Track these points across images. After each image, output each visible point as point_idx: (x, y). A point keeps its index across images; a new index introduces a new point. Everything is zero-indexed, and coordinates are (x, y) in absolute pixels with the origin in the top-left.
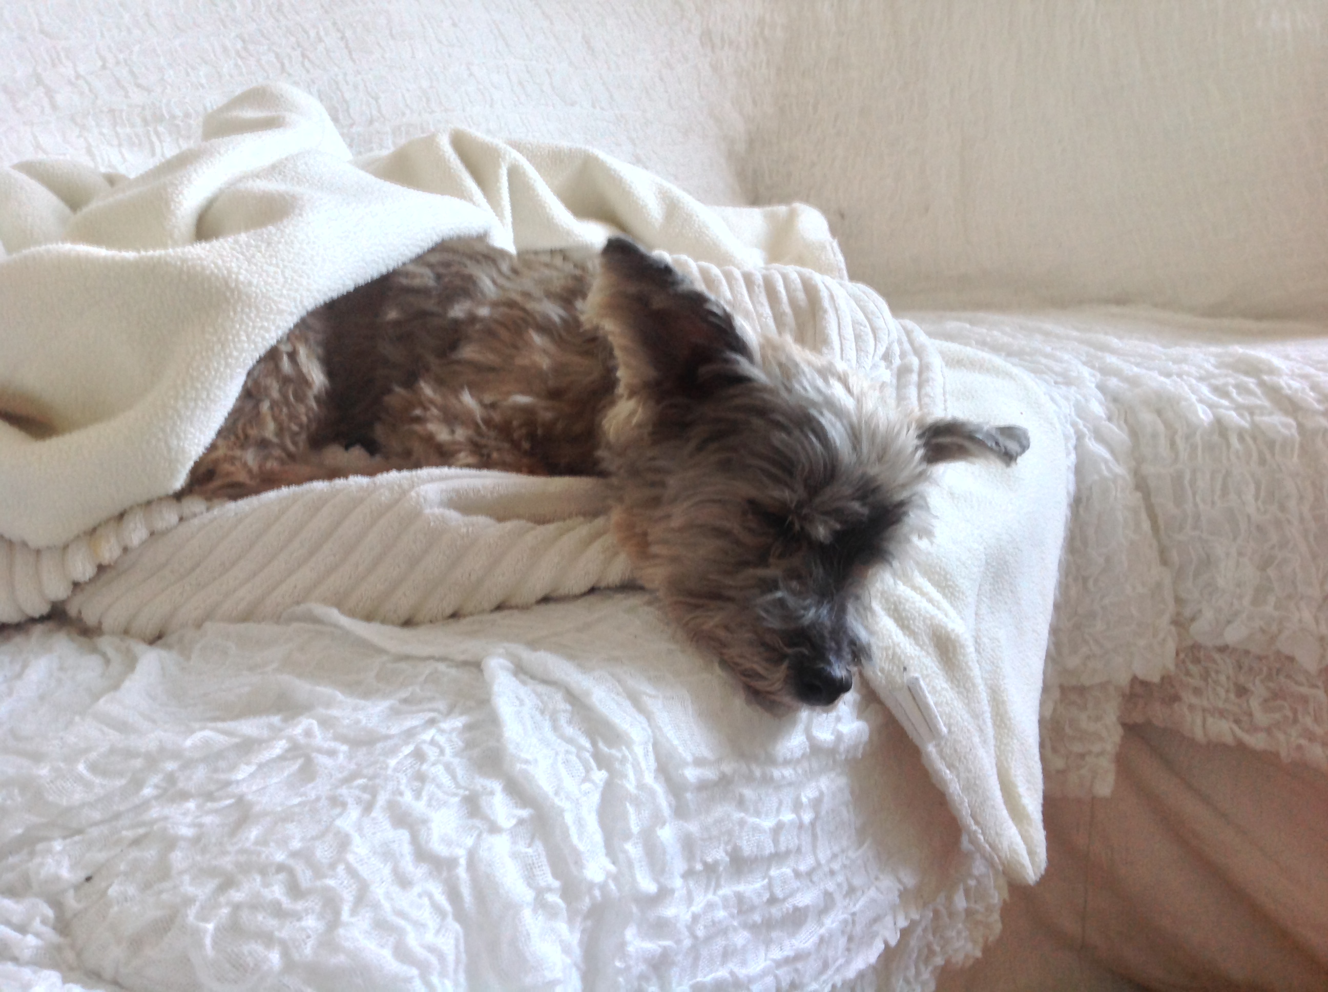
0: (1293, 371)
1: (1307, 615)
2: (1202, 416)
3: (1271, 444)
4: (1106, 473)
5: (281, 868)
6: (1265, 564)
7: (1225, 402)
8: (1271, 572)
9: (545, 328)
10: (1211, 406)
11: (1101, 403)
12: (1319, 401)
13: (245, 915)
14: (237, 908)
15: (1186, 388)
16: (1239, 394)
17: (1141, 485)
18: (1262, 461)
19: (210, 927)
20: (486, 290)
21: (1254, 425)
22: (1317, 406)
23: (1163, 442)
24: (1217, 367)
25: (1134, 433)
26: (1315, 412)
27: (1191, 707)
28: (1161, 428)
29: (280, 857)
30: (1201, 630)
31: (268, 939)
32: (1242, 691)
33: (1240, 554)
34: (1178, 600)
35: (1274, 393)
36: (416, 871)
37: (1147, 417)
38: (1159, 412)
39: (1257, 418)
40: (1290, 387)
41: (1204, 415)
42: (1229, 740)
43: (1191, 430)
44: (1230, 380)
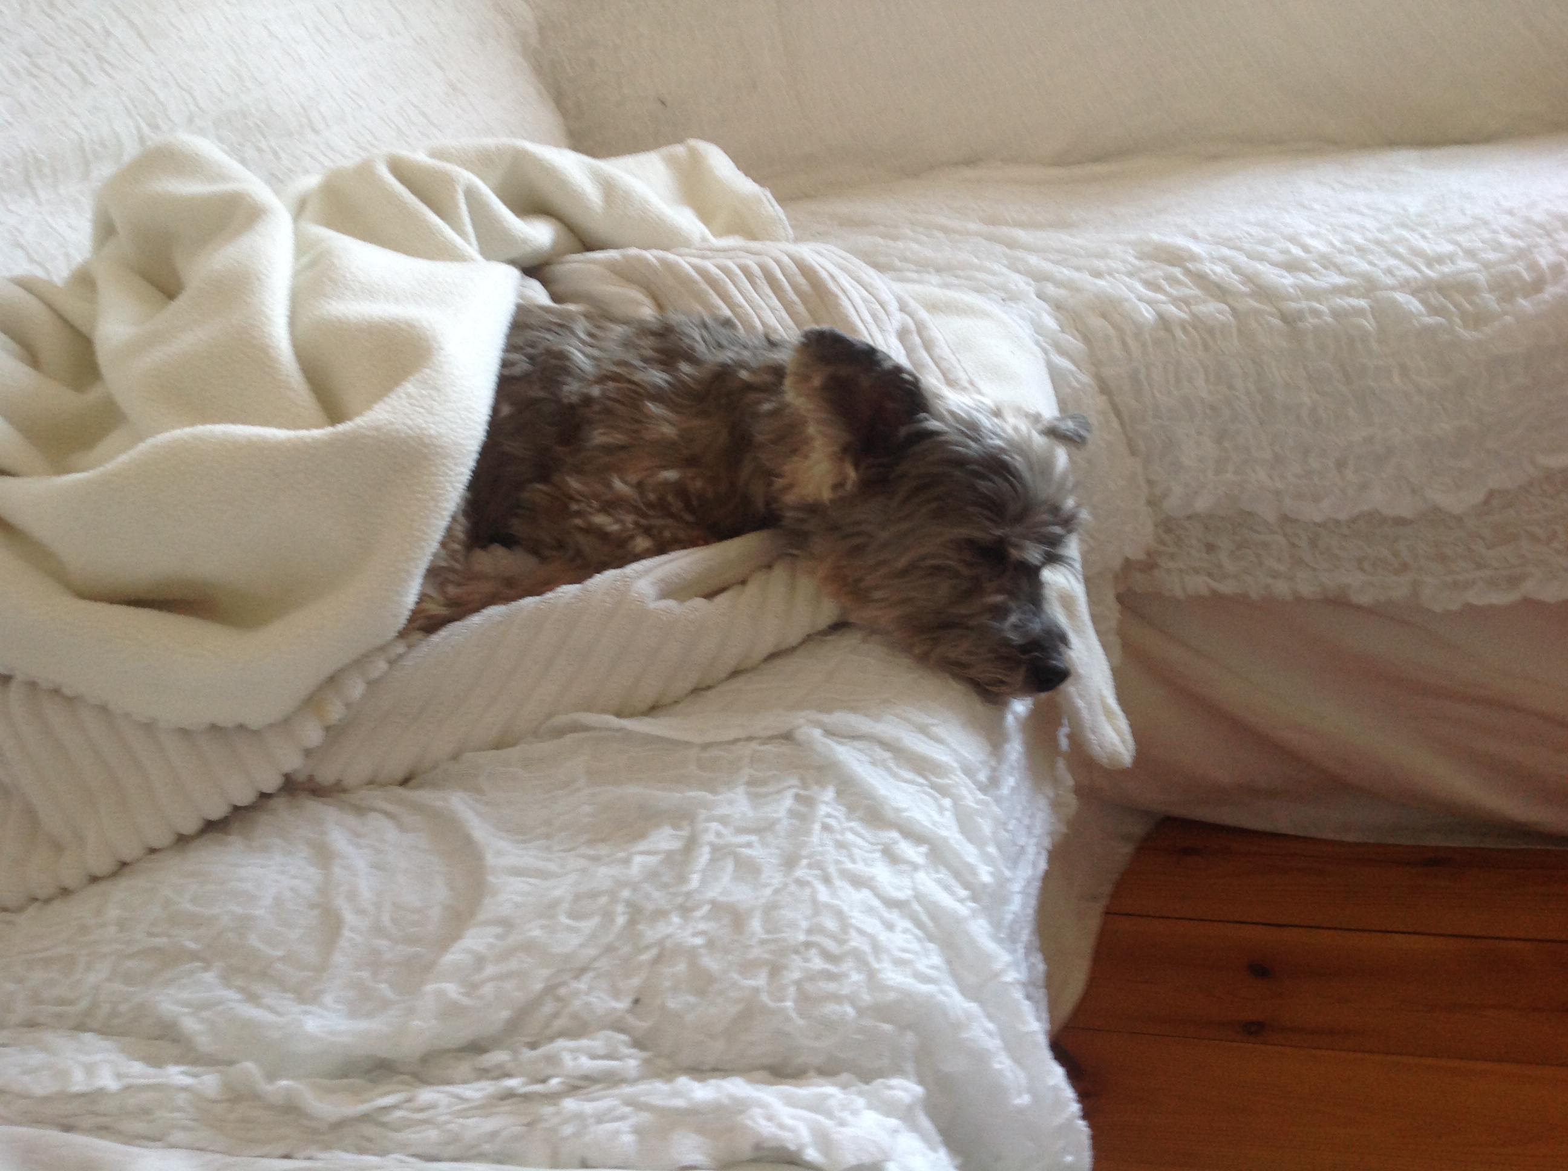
0: (1210, 254)
1: (1262, 475)
2: (1146, 314)
3: (1211, 331)
4: (1075, 384)
5: (808, 945)
6: (1220, 437)
7: (1161, 297)
8: (1227, 444)
9: (658, 396)
10: (1150, 302)
11: (1050, 314)
12: (1243, 284)
13: (809, 987)
14: (798, 983)
15: (1124, 288)
16: (1170, 286)
17: (1104, 387)
18: (1206, 348)
19: (789, 1004)
20: (582, 365)
21: (1194, 315)
22: (1244, 289)
23: (1115, 343)
24: (1140, 259)
25: (1087, 339)
26: (1243, 295)
27: (1169, 571)
28: (1112, 332)
29: (802, 937)
30: (1173, 504)
31: (837, 998)
32: (1210, 548)
33: (1199, 433)
34: (1150, 483)
35: (1200, 279)
36: (893, 916)
37: (1096, 322)
38: (1104, 316)
39: (1194, 308)
40: (1215, 273)
41: (1148, 314)
42: (1204, 591)
43: (1139, 329)
44: (1158, 272)
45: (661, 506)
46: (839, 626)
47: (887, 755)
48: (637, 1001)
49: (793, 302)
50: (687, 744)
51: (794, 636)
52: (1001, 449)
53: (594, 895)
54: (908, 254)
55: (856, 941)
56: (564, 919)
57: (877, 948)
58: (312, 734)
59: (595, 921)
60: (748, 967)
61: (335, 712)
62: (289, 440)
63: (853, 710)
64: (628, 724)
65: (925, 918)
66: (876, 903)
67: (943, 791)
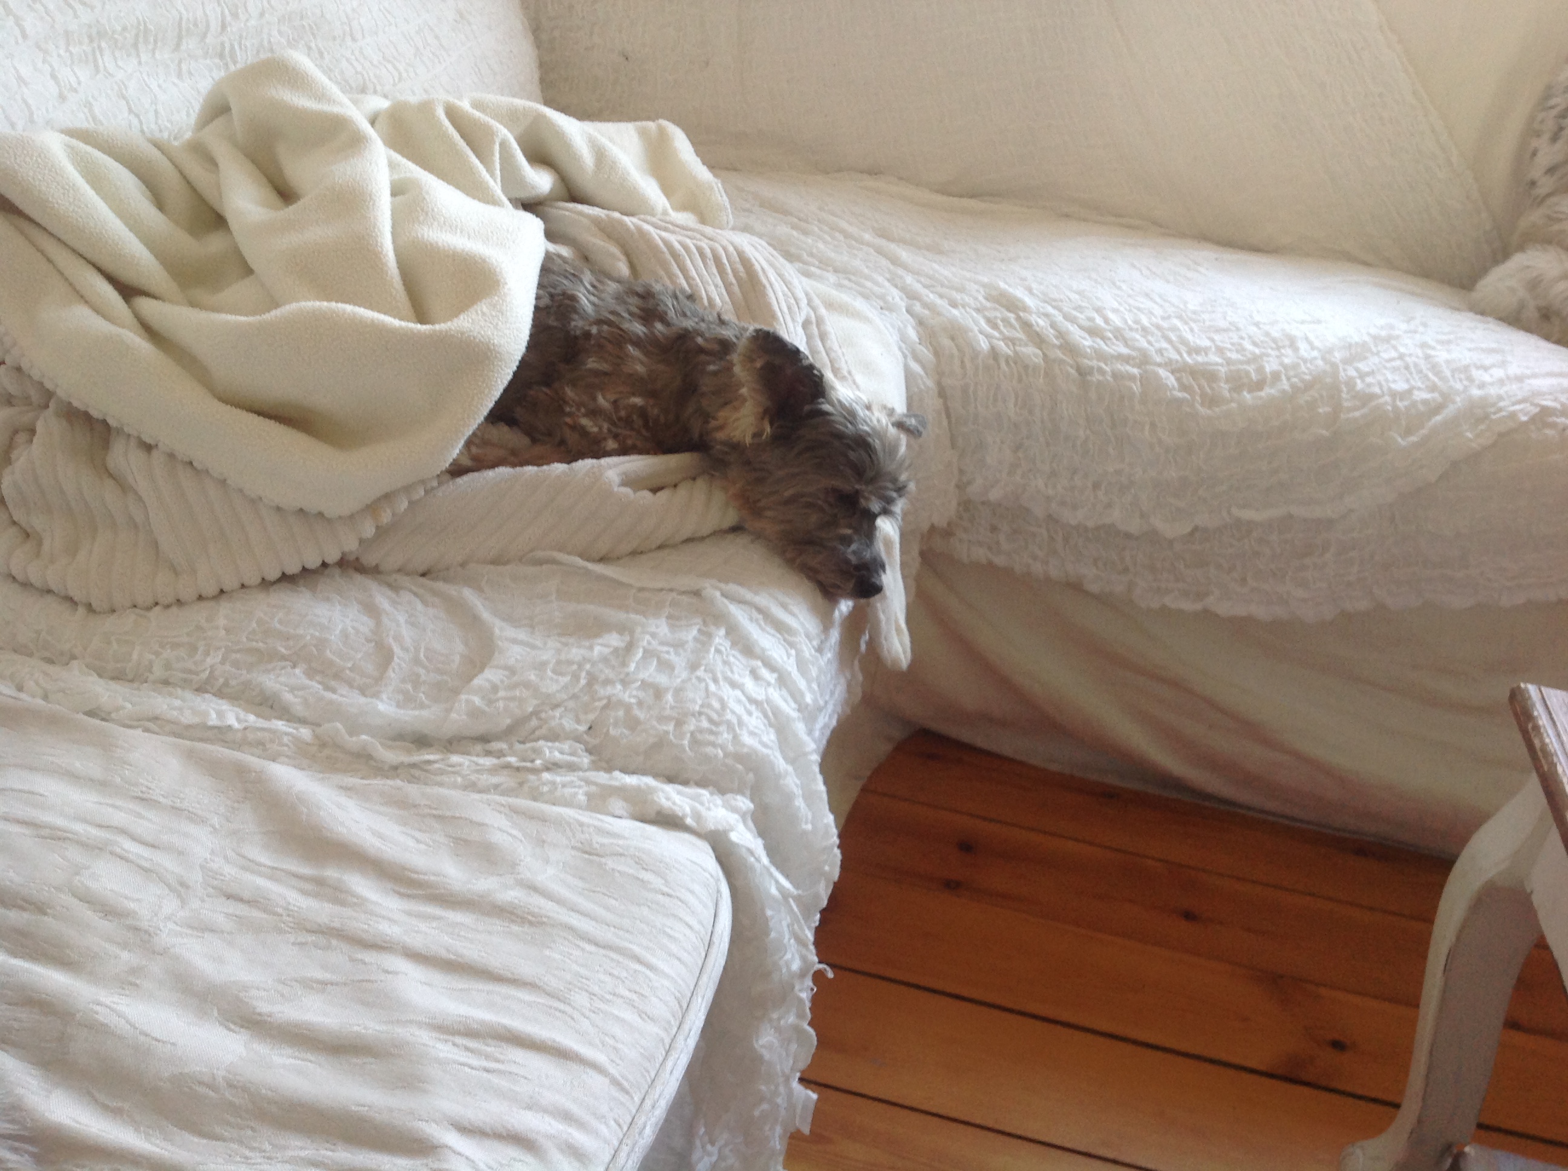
0: (1038, 309)
1: (1040, 483)
2: (983, 345)
3: (1026, 367)
4: (923, 387)
5: (700, 713)
6: (1018, 448)
7: (996, 334)
8: (1020, 454)
9: (637, 343)
10: (987, 336)
11: (914, 328)
12: (1057, 338)
13: (699, 736)
14: (692, 733)
15: (970, 320)
16: (1005, 326)
17: (942, 393)
18: (1020, 380)
19: (686, 742)
20: (586, 308)
21: (1016, 353)
22: (1055, 342)
23: (957, 362)
24: (987, 299)
25: (936, 353)
26: (1054, 346)
27: (961, 540)
28: (955, 351)
29: (697, 708)
30: (974, 489)
31: (714, 745)
32: (994, 529)
33: (1002, 442)
34: (961, 471)
35: (1026, 326)
36: (753, 708)
37: (946, 342)
38: (953, 339)
39: (1018, 348)
40: (1038, 325)
41: (984, 345)
42: (984, 561)
43: (975, 354)
44: (999, 313)
45: (628, 422)
46: (736, 529)
47: (760, 617)
48: (590, 728)
49: (731, 284)
50: (630, 586)
51: (706, 530)
52: (869, 434)
53: (570, 663)
54: (814, 251)
55: (729, 716)
56: (549, 673)
57: (741, 723)
58: (368, 530)
59: (567, 679)
60: (662, 719)
61: (386, 517)
62: (401, 328)
63: (741, 584)
64: (590, 566)
65: (770, 714)
66: (743, 699)
67: (792, 645)
